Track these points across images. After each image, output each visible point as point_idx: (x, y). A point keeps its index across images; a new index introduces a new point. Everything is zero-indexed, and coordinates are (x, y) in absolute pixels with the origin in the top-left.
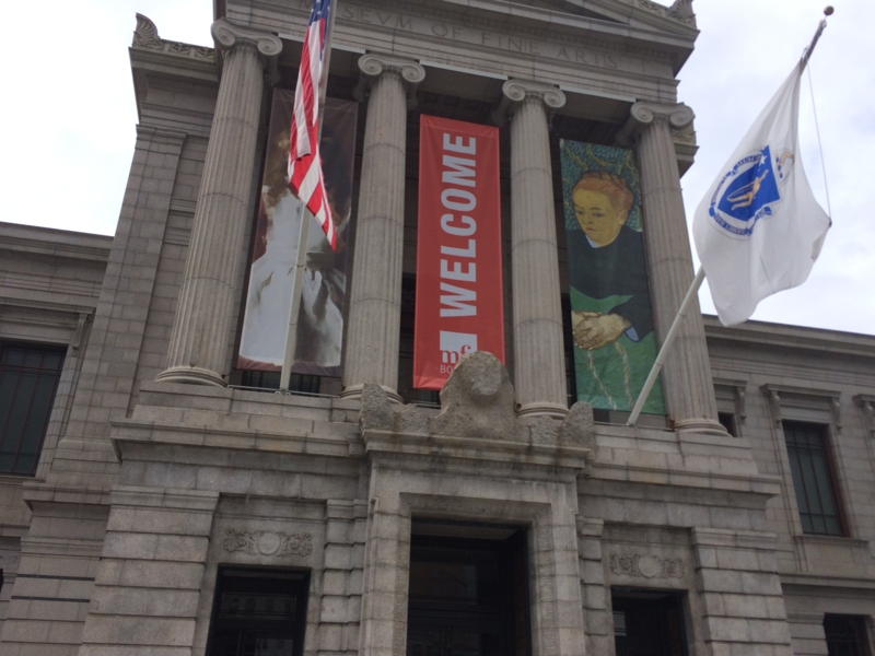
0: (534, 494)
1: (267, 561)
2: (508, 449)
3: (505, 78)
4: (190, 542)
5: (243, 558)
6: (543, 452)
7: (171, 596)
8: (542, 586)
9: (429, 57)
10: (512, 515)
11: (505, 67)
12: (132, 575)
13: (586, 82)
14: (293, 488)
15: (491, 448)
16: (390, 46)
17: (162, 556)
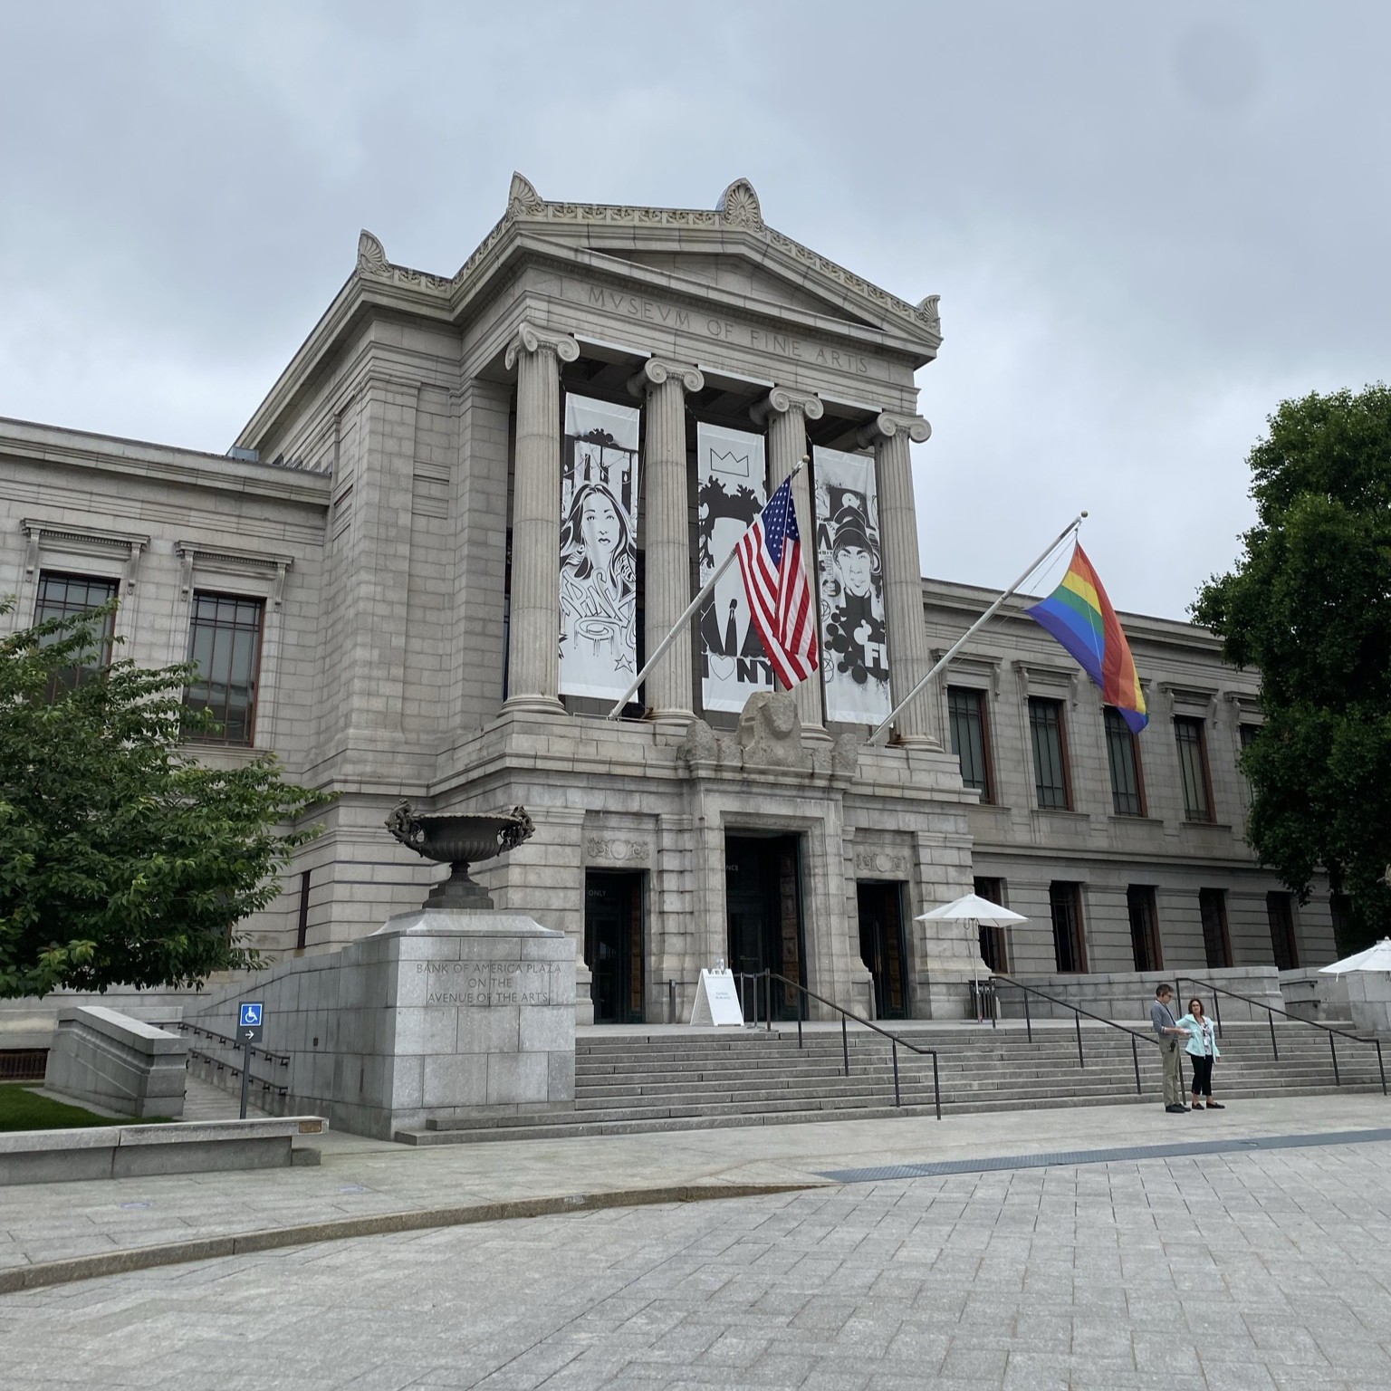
0: (812, 810)
1: (619, 864)
2: (797, 775)
3: (772, 385)
4: (568, 850)
5: (603, 862)
6: (821, 777)
7: (561, 894)
8: (817, 883)
9: (707, 362)
10: (794, 826)
11: (773, 372)
12: (532, 878)
13: (841, 389)
14: (635, 804)
15: (785, 774)
16: (671, 348)
17: (551, 862)
